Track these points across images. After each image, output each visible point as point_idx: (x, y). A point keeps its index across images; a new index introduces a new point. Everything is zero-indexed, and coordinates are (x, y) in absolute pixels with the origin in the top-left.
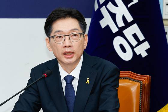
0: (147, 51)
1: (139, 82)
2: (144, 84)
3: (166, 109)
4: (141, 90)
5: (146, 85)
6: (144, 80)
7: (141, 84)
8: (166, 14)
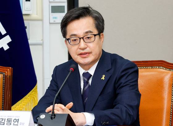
0: (9, 44)
1: (2, 74)
2: (7, 75)
3: (26, 99)
4: (4, 81)
5: (8, 76)
6: (7, 72)
7: (3, 76)
8: (26, 9)
